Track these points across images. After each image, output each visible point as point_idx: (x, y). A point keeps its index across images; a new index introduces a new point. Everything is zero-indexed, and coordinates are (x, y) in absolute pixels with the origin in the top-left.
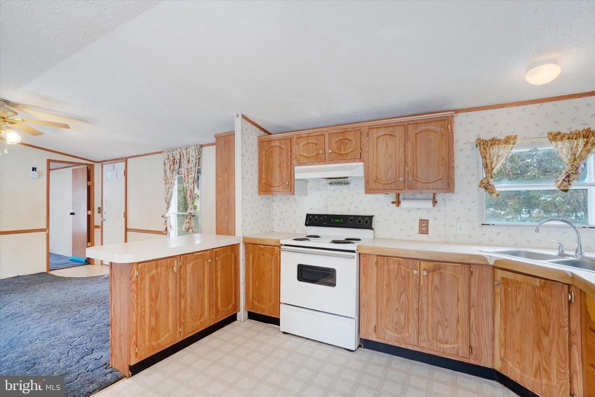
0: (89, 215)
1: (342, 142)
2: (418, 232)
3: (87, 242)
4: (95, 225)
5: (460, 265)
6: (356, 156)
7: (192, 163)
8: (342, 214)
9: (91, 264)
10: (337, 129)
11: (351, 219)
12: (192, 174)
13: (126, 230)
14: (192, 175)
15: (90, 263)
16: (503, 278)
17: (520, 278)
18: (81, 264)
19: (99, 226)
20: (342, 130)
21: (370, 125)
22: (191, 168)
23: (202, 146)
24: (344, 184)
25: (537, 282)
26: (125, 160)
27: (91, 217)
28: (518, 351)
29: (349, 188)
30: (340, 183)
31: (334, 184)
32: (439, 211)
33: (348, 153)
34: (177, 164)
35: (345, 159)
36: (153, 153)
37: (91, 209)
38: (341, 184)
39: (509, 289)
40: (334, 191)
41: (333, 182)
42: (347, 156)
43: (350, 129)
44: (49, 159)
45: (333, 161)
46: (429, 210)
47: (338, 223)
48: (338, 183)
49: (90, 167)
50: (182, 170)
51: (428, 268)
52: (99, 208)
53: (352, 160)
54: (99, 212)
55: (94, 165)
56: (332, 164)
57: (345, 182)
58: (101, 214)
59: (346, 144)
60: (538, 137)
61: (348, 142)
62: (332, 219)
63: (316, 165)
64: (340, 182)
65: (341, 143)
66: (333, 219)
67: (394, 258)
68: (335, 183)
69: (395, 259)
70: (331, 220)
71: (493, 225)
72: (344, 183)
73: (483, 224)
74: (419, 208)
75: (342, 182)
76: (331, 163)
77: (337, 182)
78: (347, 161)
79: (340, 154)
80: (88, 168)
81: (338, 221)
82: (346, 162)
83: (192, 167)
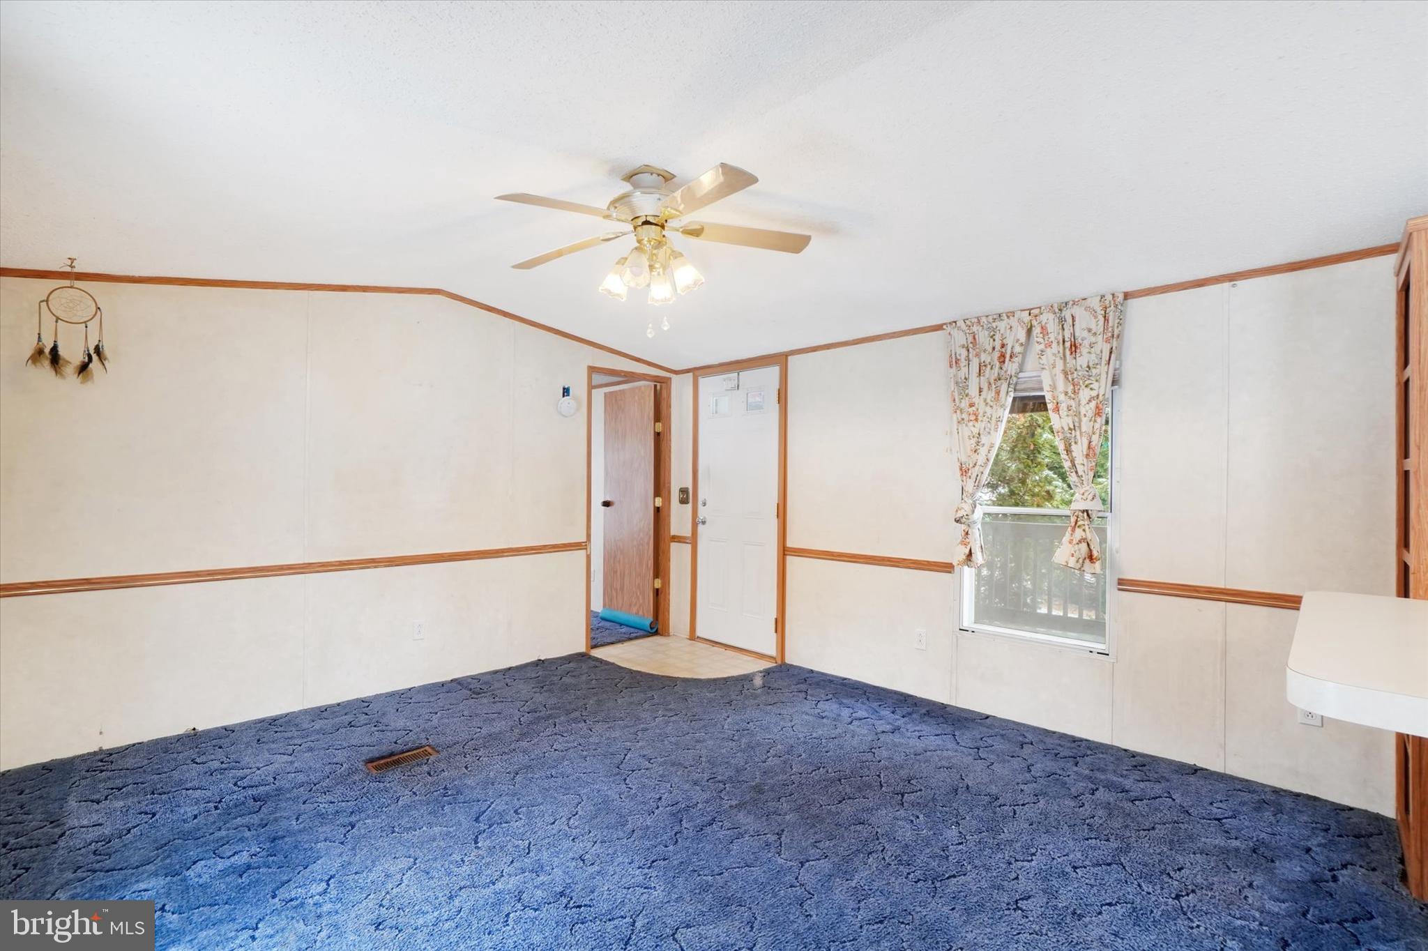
0: (658, 508)
3: (654, 579)
4: (673, 533)
7: (1090, 353)
9: (662, 635)
12: (1091, 386)
13: (785, 551)
14: (1091, 389)
15: (660, 631)
18: (641, 633)
19: (685, 538)
22: (1088, 367)
23: (1127, 296)
26: (780, 360)
27: (663, 514)
34: (1015, 359)
36: (894, 333)
37: (664, 492)
44: (591, 365)
49: (661, 387)
50: (1040, 376)
52: (684, 491)
54: (684, 501)
55: (670, 379)
58: (689, 507)
80: (655, 386)
83: (1091, 365)
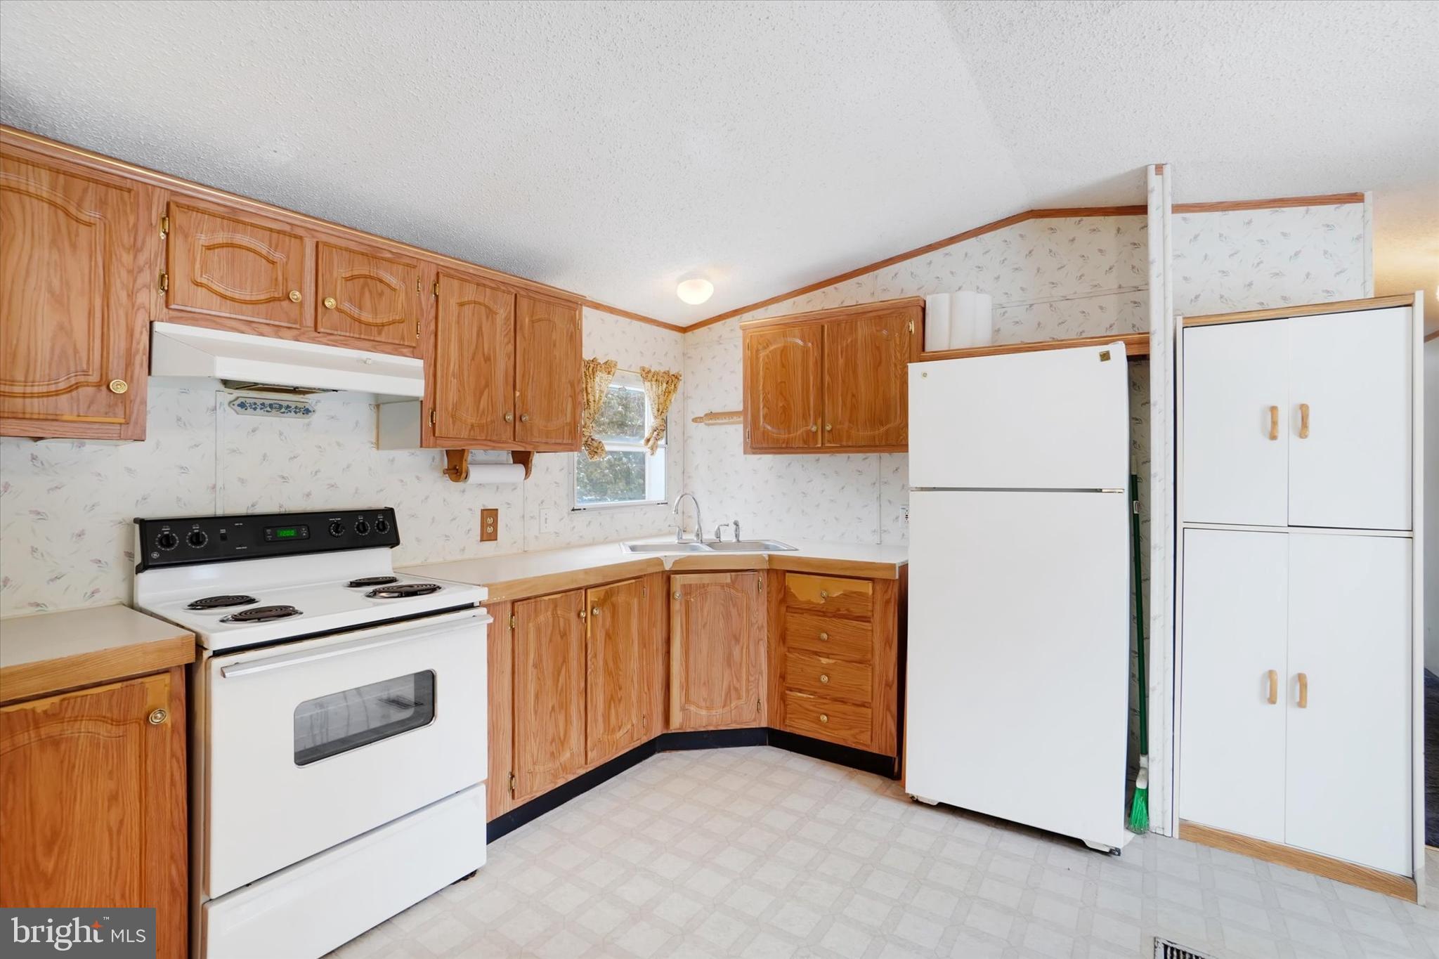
1: (366, 284)
2: (479, 538)
5: (633, 581)
6: (406, 340)
8: (282, 511)
10: (347, 236)
11: (333, 522)
16: (684, 586)
17: (706, 578)
20: (362, 247)
21: (442, 263)
24: (296, 412)
25: (727, 578)
28: (704, 683)
29: (308, 425)
30: (281, 407)
31: (255, 409)
32: (515, 489)
33: (383, 325)
35: (374, 341)
38: (283, 410)
39: (692, 600)
40: (254, 431)
41: (253, 401)
42: (380, 333)
43: (388, 255)
45: (332, 337)
46: (498, 488)
47: (288, 540)
48: (271, 406)
51: (596, 600)
53: (390, 347)
56: (328, 345)
57: (300, 405)
59: (381, 294)
60: (626, 369)
61: (387, 291)
62: (269, 531)
63: (262, 334)
64: (280, 402)
65: (363, 288)
66: (268, 528)
67: (546, 598)
68: (263, 404)
69: (549, 599)
70: (265, 534)
71: (584, 509)
72: (296, 407)
73: (573, 510)
74: (480, 484)
75: (290, 404)
76: (324, 340)
77: (267, 402)
78: (377, 346)
79: (360, 322)
81: (290, 533)
82: (374, 349)
